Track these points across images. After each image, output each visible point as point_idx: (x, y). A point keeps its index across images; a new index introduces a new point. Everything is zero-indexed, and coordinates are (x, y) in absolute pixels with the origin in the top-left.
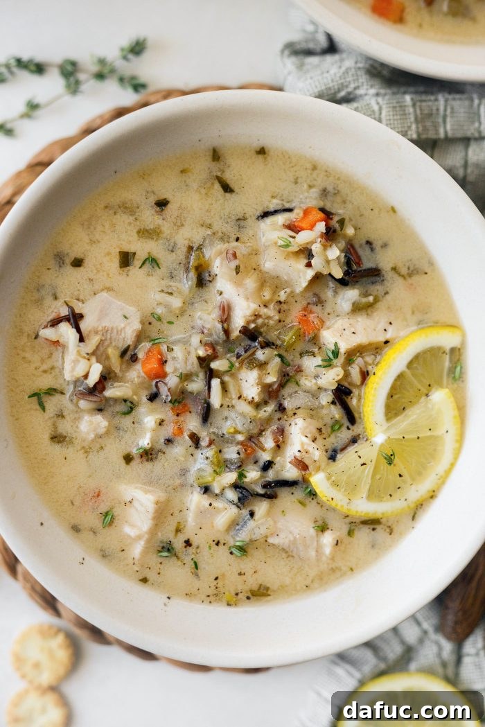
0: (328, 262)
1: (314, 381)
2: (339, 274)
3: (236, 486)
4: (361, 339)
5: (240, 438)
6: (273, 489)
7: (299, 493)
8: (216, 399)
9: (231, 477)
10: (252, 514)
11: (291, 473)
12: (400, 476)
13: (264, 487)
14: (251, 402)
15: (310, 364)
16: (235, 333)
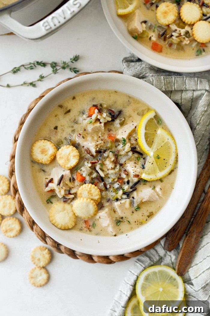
0: (105, 118)
1: (124, 152)
2: (110, 119)
3: (124, 193)
4: (128, 132)
5: (116, 180)
6: (134, 188)
7: (142, 183)
8: (102, 174)
9: (121, 192)
10: (133, 198)
11: (136, 180)
12: (164, 159)
13: (131, 188)
14: (112, 169)
15: (120, 147)
16: (94, 154)
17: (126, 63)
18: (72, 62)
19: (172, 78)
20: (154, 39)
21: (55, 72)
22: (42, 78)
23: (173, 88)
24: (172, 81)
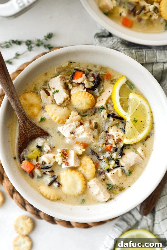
12: (141, 121)
17: (98, 39)
18: (46, 39)
19: (143, 51)
20: (124, 14)
21: (30, 49)
22: (18, 55)
23: (145, 60)
24: (143, 54)
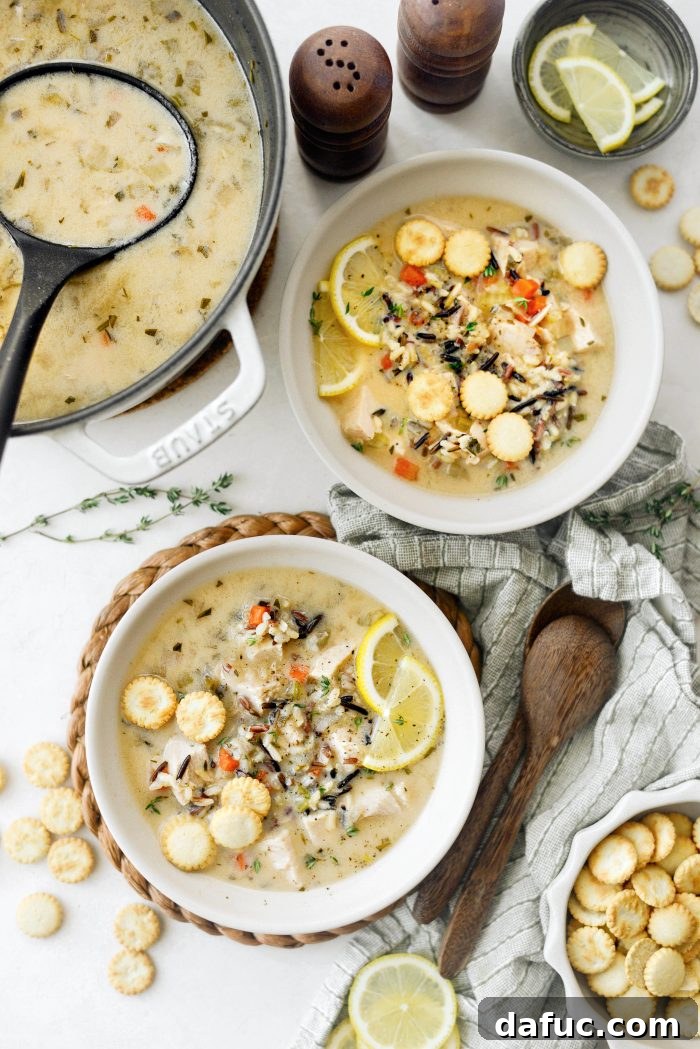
0: (285, 633)
1: (325, 706)
2: (296, 635)
3: (324, 798)
4: (336, 662)
5: (307, 768)
6: (346, 786)
7: (364, 775)
8: (276, 756)
9: (316, 795)
10: (344, 808)
11: (350, 769)
12: (414, 726)
13: (340, 787)
14: (298, 743)
15: (318, 696)
16: (260, 710)
17: (338, 499)
18: (217, 490)
19: (438, 540)
20: (400, 451)
21: (177, 510)
22: (147, 523)
23: (441, 561)
24: (439, 547)
